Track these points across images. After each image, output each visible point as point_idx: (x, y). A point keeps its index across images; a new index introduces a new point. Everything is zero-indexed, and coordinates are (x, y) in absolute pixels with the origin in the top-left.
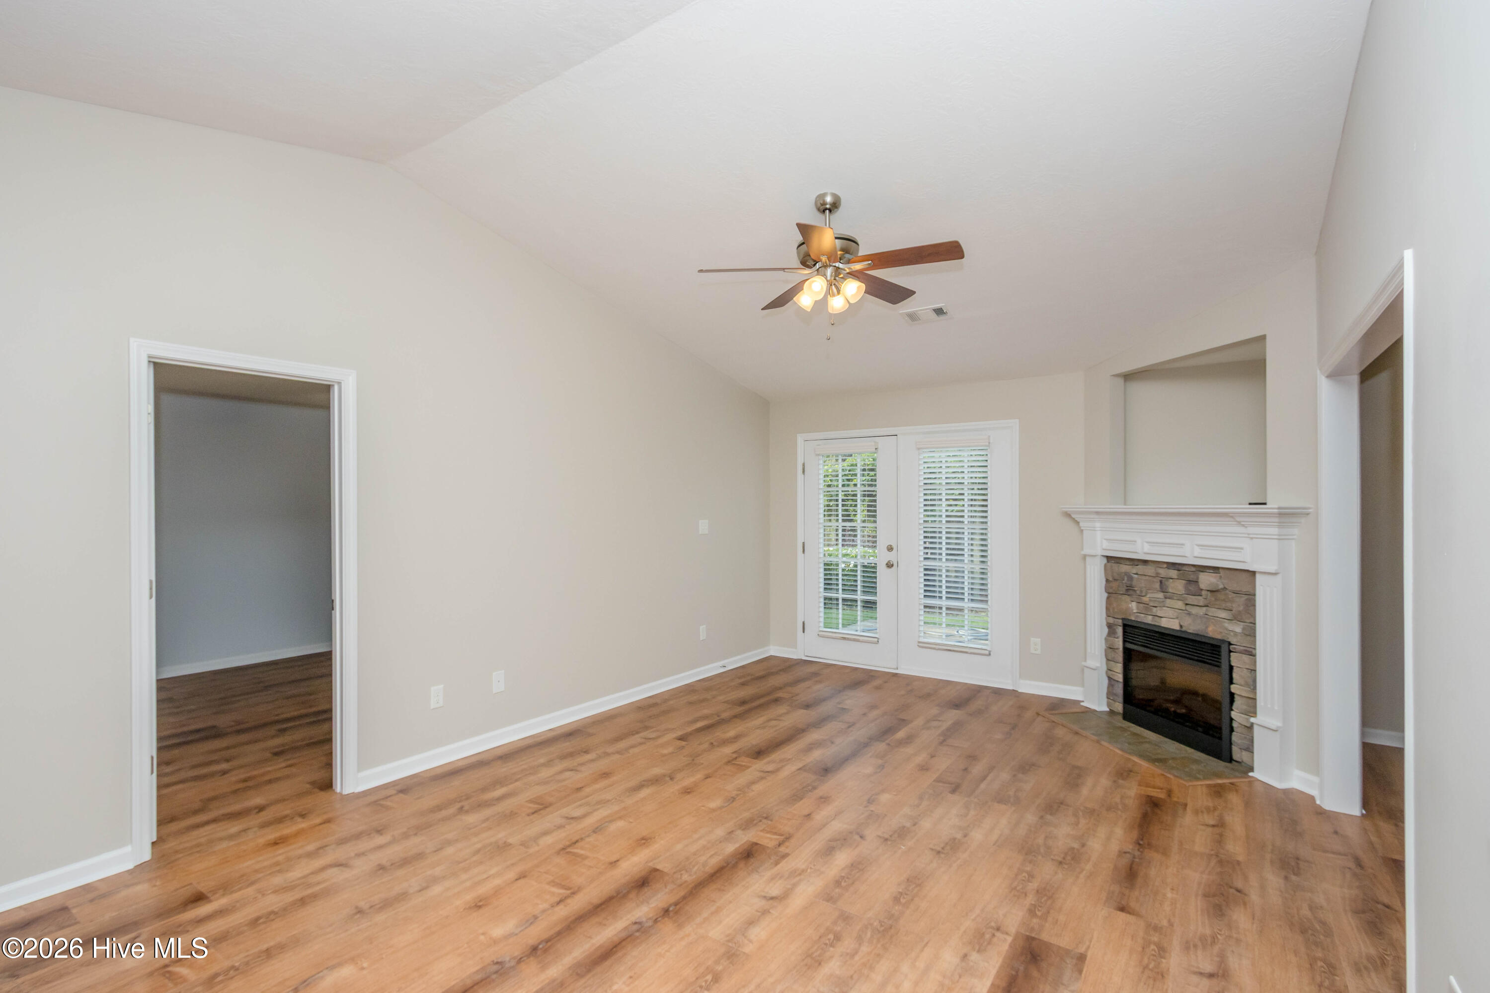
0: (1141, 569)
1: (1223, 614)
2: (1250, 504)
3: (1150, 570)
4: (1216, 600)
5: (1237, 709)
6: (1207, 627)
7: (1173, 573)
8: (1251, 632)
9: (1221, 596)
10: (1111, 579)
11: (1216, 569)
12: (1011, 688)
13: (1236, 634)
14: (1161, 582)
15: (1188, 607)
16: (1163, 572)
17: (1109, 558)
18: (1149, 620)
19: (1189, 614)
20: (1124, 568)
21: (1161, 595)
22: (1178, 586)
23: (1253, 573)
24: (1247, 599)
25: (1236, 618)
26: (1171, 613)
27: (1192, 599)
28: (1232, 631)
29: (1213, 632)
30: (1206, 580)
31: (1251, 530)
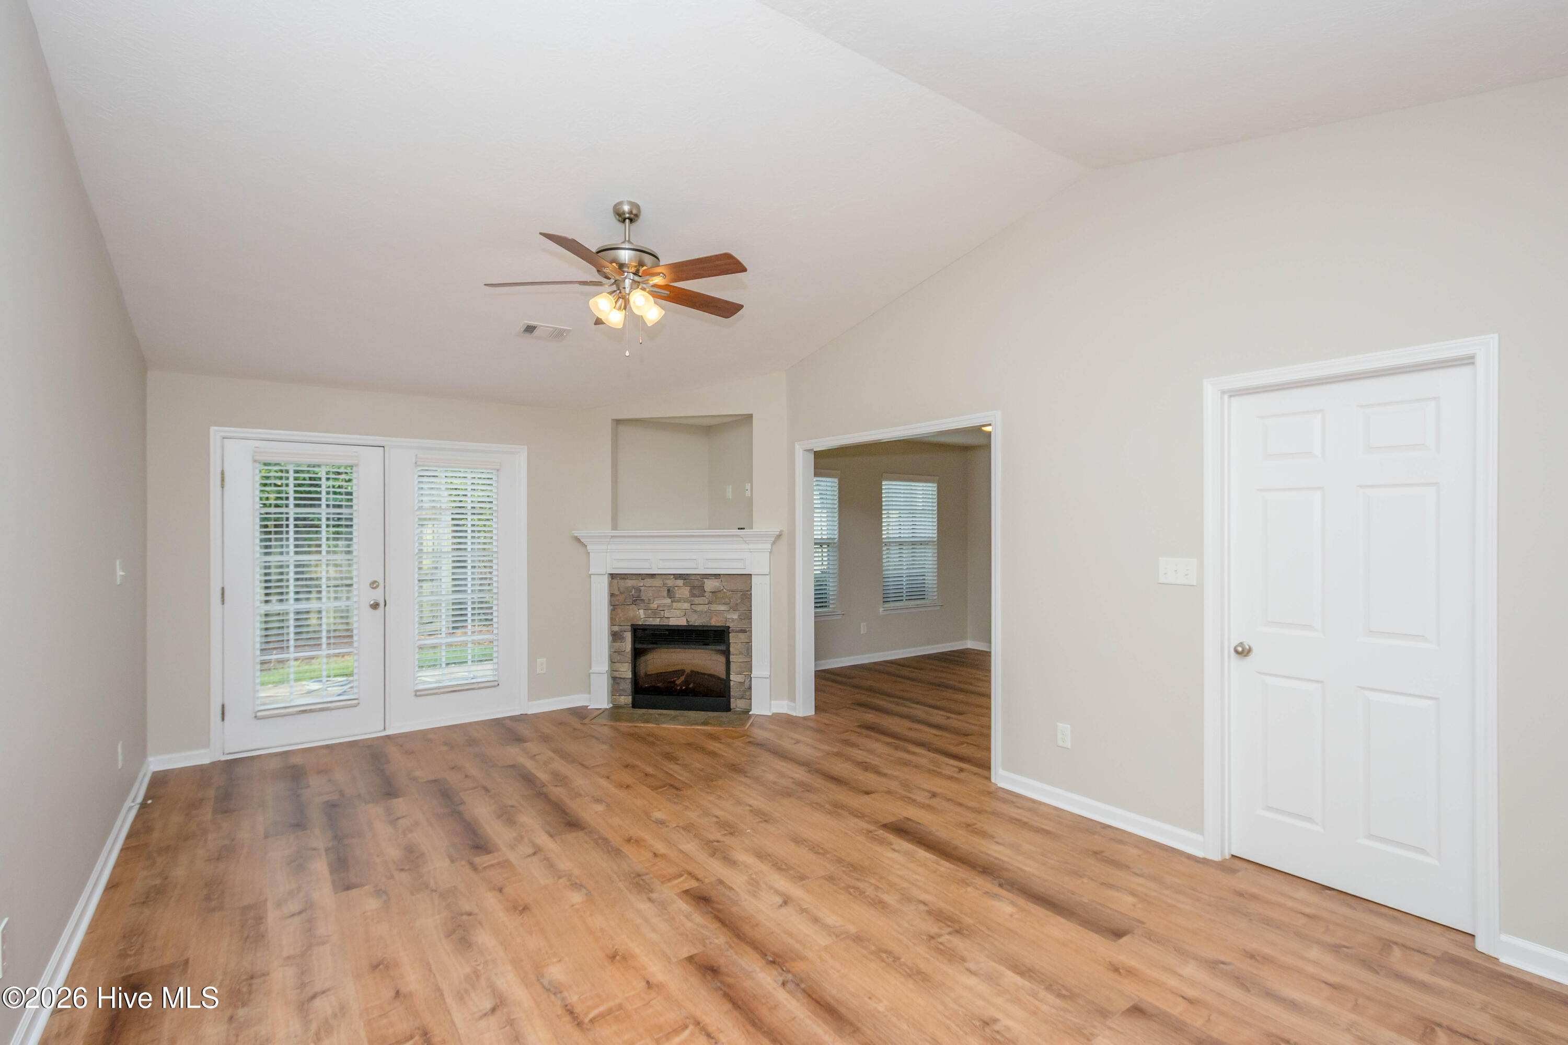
0: (648, 582)
1: (723, 608)
2: (739, 529)
3: (658, 582)
4: (716, 598)
5: (733, 672)
6: (710, 620)
7: (680, 582)
8: (747, 616)
9: (719, 595)
10: (617, 593)
11: (717, 576)
12: (519, 713)
13: (733, 620)
14: (669, 590)
15: (693, 606)
16: (670, 583)
17: (613, 576)
18: (657, 622)
19: (695, 611)
20: (630, 583)
21: (669, 601)
22: (685, 592)
23: (751, 575)
24: (742, 595)
25: (734, 608)
26: (678, 613)
27: (697, 600)
28: (731, 618)
29: (715, 622)
30: (710, 585)
31: (751, 546)
